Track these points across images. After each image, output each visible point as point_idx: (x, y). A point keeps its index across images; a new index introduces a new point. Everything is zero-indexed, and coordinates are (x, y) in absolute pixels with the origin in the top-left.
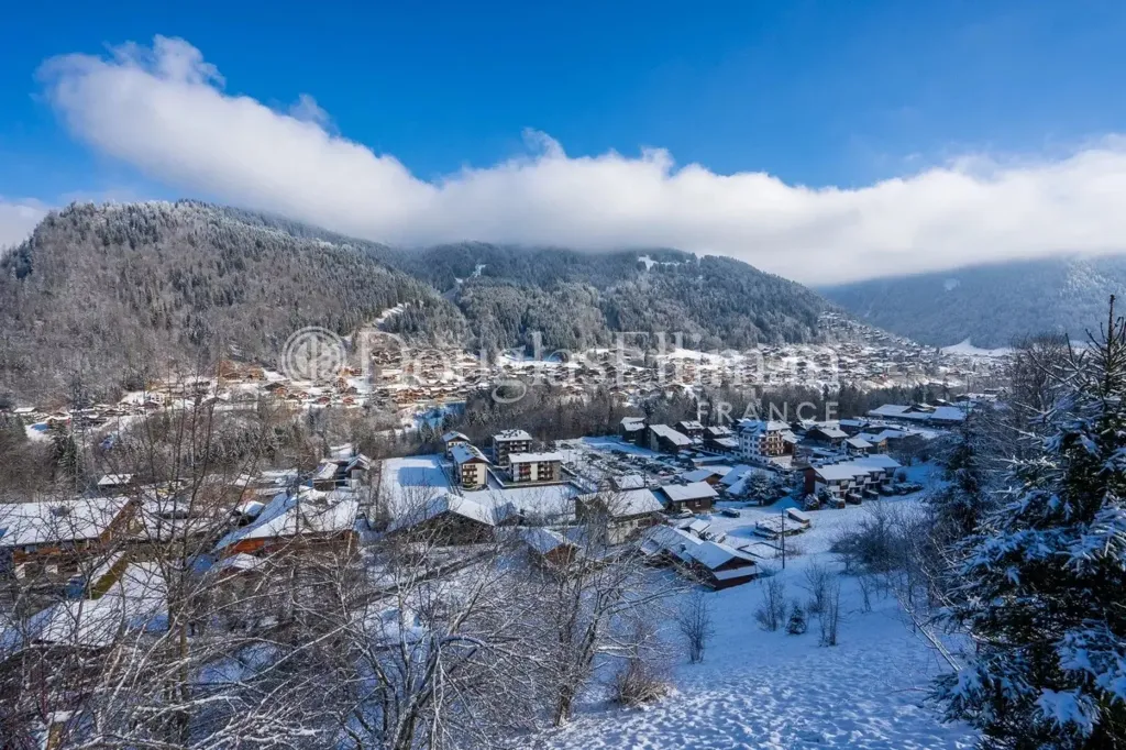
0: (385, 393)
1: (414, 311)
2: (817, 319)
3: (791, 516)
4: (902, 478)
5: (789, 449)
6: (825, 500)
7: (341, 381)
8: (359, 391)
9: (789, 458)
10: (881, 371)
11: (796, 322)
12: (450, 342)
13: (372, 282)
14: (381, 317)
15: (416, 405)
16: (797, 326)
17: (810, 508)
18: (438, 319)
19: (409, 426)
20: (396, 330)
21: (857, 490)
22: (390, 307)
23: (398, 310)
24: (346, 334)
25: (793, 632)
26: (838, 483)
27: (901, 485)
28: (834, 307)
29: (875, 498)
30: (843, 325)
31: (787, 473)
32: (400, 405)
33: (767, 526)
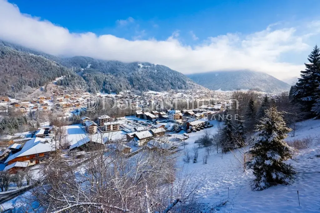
0: (58, 105)
1: (67, 79)
2: (186, 83)
3: (184, 135)
4: (209, 124)
5: (181, 117)
6: (192, 130)
7: (42, 101)
8: (48, 105)
9: (181, 120)
10: (201, 96)
11: (181, 83)
12: (80, 89)
13: (51, 69)
14: (56, 80)
15: (70, 109)
16: (181, 85)
17: (189, 133)
18: (76, 81)
19: (68, 115)
20: (61, 84)
21: (199, 127)
22: (58, 77)
23: (61, 78)
24: (43, 86)
25: (194, 162)
26: (195, 126)
27: (208, 126)
28: (190, 80)
29: (203, 129)
30: (192, 84)
31: (181, 124)
32: (64, 109)
33: (179, 138)
